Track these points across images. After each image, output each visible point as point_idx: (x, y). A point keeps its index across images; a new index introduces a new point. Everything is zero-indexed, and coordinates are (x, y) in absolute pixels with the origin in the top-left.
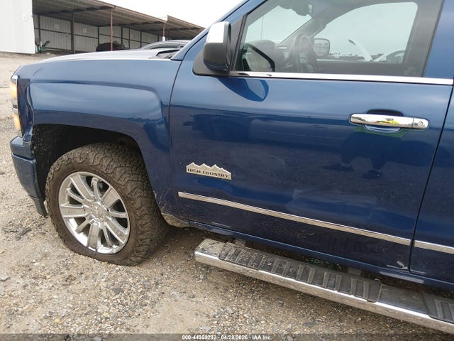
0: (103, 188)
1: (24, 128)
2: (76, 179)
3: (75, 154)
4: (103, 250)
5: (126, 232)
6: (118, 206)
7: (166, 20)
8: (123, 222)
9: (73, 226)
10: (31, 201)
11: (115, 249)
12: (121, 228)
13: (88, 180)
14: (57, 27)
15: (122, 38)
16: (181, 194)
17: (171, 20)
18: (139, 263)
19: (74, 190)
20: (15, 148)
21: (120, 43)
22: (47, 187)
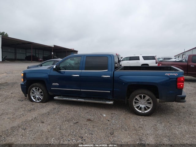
0: (39, 90)
1: (24, 81)
2: (34, 89)
3: (34, 84)
4: (38, 101)
5: (43, 97)
6: (41, 92)
7: (53, 46)
8: (42, 95)
9: (32, 98)
10: (24, 95)
11: (40, 100)
12: (42, 96)
13: (36, 89)
14: (9, 50)
15: (36, 53)
16: (52, 88)
17: (55, 46)
18: (45, 102)
19: (33, 91)
20: (21, 85)
21: (35, 55)
22: (28, 91)
